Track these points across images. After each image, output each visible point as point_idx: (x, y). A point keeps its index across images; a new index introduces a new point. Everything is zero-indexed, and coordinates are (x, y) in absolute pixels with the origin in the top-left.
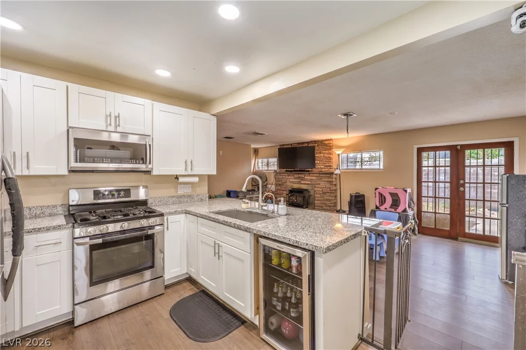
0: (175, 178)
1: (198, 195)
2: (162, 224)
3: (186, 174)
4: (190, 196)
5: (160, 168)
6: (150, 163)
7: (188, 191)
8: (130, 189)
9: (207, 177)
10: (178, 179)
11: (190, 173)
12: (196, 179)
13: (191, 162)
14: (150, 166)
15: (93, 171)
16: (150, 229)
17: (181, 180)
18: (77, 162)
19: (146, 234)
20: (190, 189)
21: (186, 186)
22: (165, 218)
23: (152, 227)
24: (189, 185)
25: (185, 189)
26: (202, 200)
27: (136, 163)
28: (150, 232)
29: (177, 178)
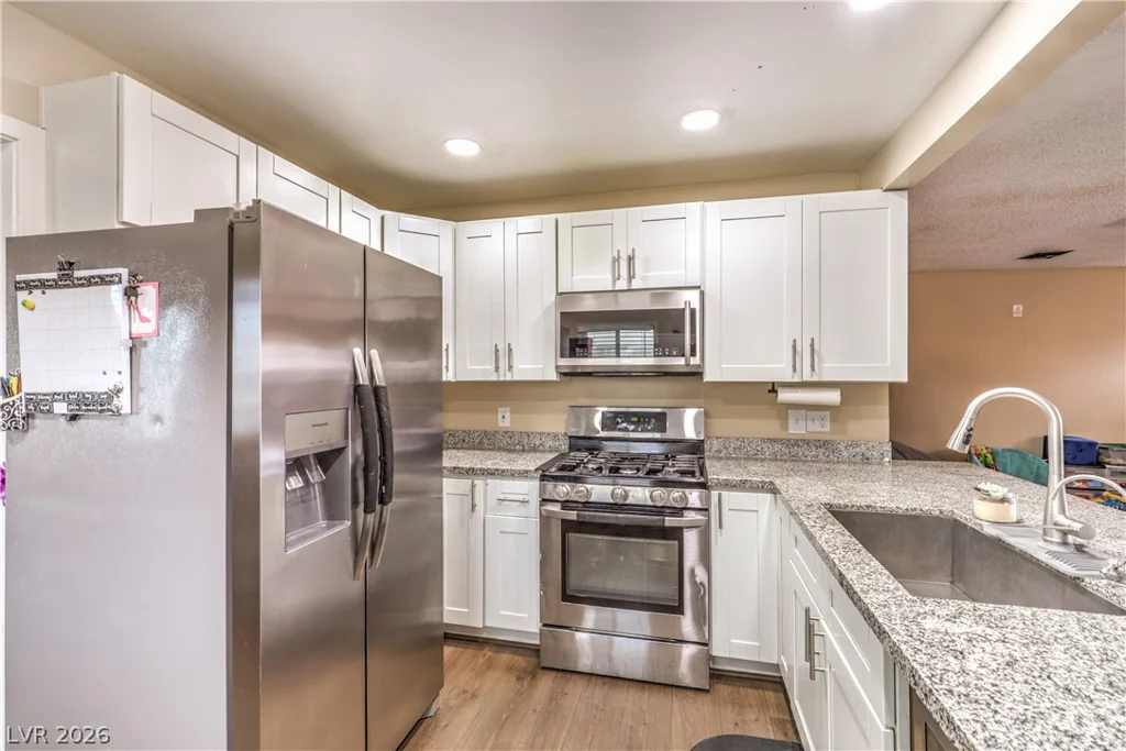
0: (769, 391)
1: (854, 444)
2: (706, 510)
3: (797, 379)
4: (824, 444)
5: (723, 366)
6: (693, 353)
7: (818, 429)
8: (665, 414)
9: (886, 392)
10: (776, 392)
11: (807, 377)
12: (833, 397)
13: (812, 345)
14: (695, 361)
15: (590, 374)
16: (672, 515)
17: (784, 396)
18: (562, 356)
19: (660, 524)
20: (828, 423)
21: (811, 414)
22: (714, 494)
23: (678, 511)
24: (823, 413)
25: (809, 423)
26: (866, 460)
27: (664, 355)
28: (670, 521)
29: (773, 389)
